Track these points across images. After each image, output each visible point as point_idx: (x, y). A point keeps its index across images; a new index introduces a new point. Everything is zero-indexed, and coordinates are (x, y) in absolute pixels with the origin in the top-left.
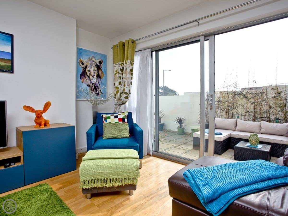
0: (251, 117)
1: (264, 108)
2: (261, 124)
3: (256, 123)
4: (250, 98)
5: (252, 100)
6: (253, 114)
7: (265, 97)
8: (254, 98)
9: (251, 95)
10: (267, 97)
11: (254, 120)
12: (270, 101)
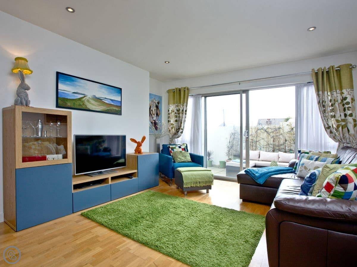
0: (271, 149)
1: (281, 141)
2: (279, 154)
3: (275, 154)
4: (270, 133)
5: (271, 134)
6: (272, 146)
7: (281, 131)
8: (273, 132)
9: (270, 129)
10: (283, 132)
11: (274, 151)
12: (285, 135)
